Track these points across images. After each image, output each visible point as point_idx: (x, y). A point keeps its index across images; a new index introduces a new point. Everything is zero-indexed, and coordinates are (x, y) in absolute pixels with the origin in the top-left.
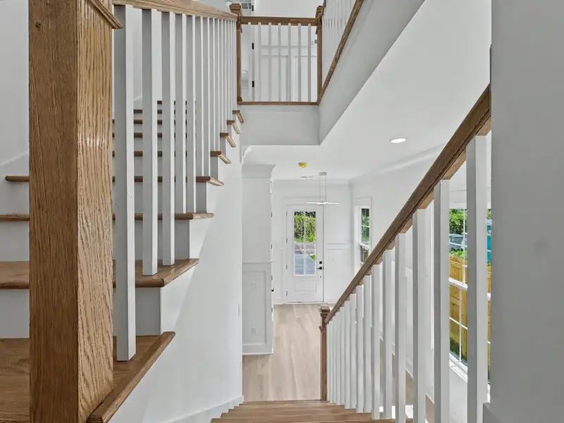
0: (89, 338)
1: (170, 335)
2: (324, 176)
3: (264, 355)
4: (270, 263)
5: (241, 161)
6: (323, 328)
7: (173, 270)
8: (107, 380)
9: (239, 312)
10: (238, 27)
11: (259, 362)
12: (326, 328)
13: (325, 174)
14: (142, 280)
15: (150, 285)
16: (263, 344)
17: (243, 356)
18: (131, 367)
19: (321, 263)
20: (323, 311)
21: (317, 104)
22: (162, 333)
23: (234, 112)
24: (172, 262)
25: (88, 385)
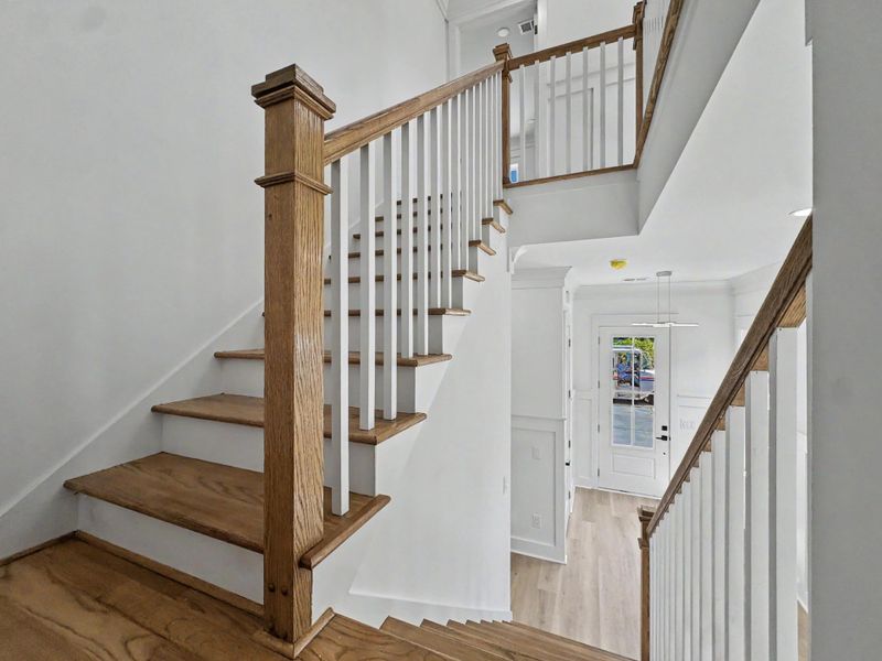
0: (303, 486)
1: (385, 499)
2: (667, 277)
3: (551, 563)
4: (563, 420)
5: (508, 270)
6: (644, 543)
7: (395, 425)
8: (319, 529)
9: (505, 487)
10: (506, 76)
11: (542, 571)
12: (648, 543)
13: (669, 273)
14: (357, 434)
15: (364, 442)
16: (551, 545)
17: (512, 554)
18: (342, 522)
19: (664, 428)
20: (644, 513)
21: (635, 166)
22: (377, 494)
23: (496, 203)
24: (394, 416)
25: (301, 527)
